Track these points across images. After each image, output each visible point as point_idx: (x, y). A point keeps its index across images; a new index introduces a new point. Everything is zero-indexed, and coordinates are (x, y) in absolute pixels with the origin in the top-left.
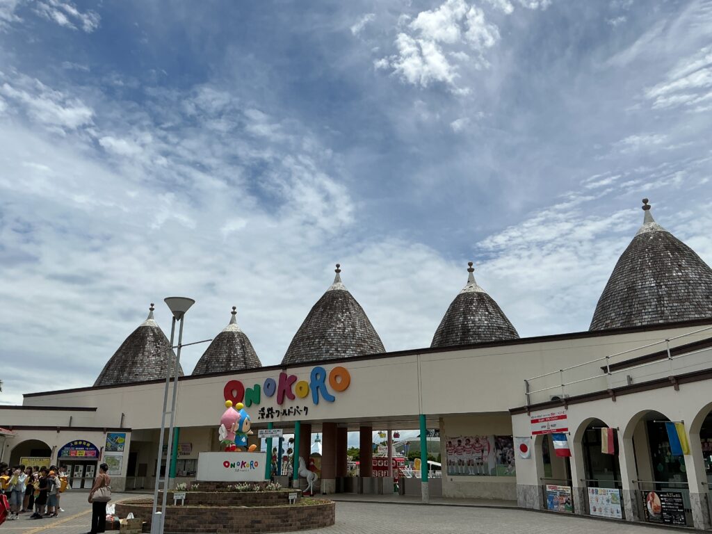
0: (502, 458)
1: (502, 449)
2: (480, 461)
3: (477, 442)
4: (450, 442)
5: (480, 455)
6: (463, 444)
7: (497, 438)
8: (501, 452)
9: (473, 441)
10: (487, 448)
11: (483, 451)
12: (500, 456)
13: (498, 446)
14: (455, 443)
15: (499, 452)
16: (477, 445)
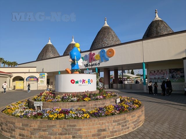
0: (172, 76)
1: (172, 73)
2: (163, 78)
3: (162, 71)
4: (151, 72)
5: (163, 76)
6: (156, 72)
7: (170, 70)
8: (172, 74)
9: (160, 71)
10: (166, 73)
11: (164, 74)
12: (171, 76)
13: (170, 72)
14: (153, 72)
15: (171, 74)
16: (162, 72)
